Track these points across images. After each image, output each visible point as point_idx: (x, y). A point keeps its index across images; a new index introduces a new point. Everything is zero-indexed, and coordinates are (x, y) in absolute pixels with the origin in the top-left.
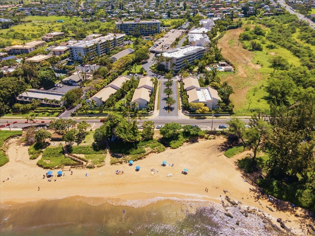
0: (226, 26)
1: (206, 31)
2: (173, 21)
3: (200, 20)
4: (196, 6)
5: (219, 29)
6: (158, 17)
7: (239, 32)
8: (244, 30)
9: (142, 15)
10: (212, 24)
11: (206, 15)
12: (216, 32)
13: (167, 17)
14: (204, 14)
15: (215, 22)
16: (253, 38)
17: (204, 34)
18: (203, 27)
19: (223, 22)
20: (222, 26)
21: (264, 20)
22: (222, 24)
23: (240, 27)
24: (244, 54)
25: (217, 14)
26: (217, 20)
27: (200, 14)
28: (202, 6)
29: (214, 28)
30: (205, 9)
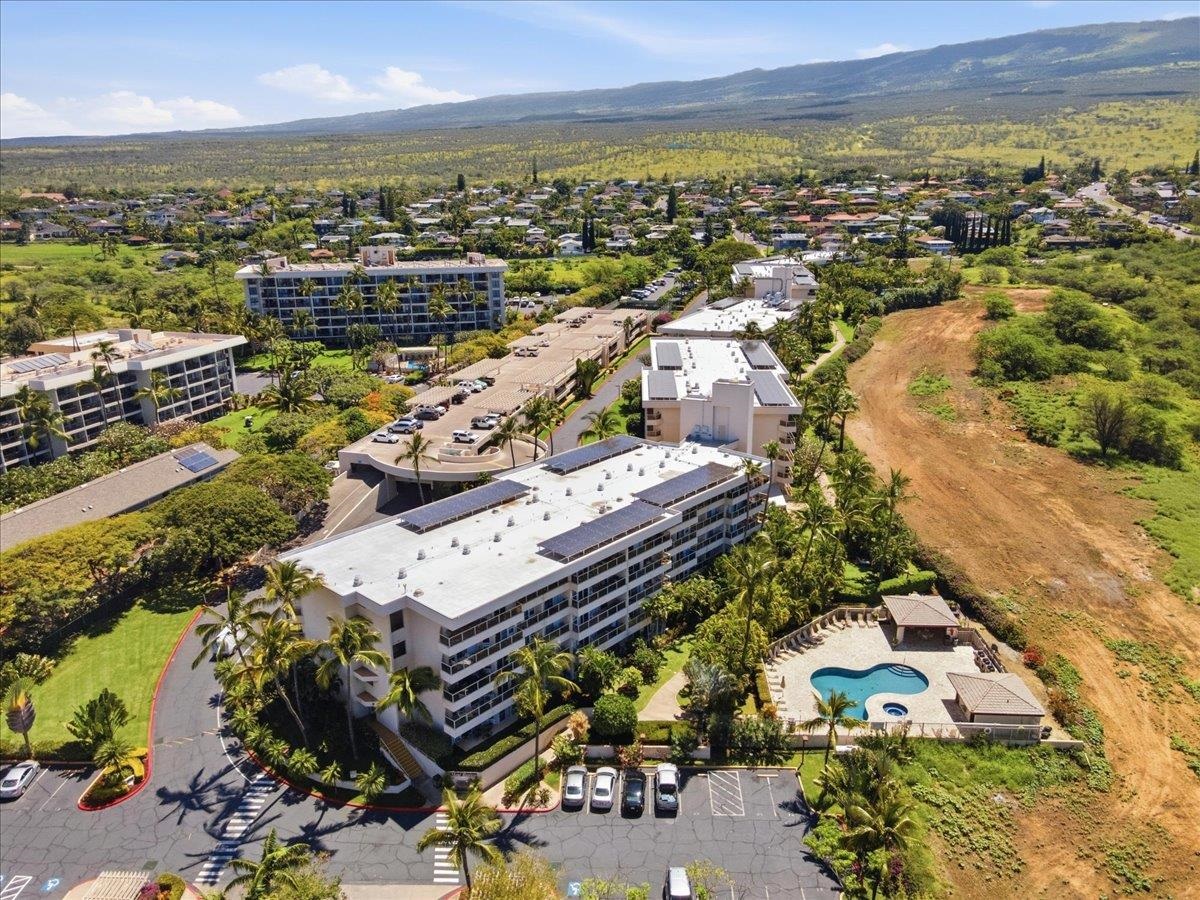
0: (878, 294)
1: (767, 319)
2: (598, 267)
3: (737, 259)
4: (725, 208)
5: (840, 308)
6: (536, 248)
7: (957, 327)
8: (982, 312)
9: (458, 239)
10: (800, 280)
11: (770, 244)
12: (827, 326)
13: (578, 248)
14: (761, 236)
15: (814, 268)
16: (1064, 364)
17: (754, 342)
18: (752, 297)
19: (858, 273)
20: (858, 290)
21: (1061, 266)
22: (855, 283)
23: (954, 298)
24: (1055, 487)
25: (824, 236)
26: (827, 264)
27: (739, 237)
28: (752, 207)
29: (812, 301)
30: (763, 218)
